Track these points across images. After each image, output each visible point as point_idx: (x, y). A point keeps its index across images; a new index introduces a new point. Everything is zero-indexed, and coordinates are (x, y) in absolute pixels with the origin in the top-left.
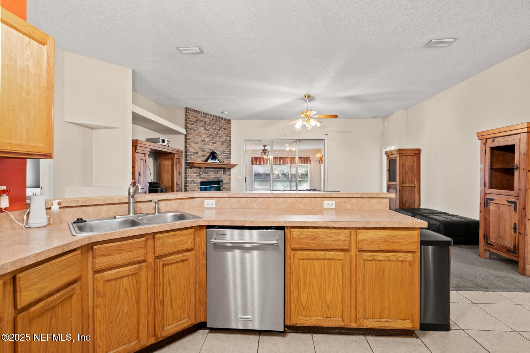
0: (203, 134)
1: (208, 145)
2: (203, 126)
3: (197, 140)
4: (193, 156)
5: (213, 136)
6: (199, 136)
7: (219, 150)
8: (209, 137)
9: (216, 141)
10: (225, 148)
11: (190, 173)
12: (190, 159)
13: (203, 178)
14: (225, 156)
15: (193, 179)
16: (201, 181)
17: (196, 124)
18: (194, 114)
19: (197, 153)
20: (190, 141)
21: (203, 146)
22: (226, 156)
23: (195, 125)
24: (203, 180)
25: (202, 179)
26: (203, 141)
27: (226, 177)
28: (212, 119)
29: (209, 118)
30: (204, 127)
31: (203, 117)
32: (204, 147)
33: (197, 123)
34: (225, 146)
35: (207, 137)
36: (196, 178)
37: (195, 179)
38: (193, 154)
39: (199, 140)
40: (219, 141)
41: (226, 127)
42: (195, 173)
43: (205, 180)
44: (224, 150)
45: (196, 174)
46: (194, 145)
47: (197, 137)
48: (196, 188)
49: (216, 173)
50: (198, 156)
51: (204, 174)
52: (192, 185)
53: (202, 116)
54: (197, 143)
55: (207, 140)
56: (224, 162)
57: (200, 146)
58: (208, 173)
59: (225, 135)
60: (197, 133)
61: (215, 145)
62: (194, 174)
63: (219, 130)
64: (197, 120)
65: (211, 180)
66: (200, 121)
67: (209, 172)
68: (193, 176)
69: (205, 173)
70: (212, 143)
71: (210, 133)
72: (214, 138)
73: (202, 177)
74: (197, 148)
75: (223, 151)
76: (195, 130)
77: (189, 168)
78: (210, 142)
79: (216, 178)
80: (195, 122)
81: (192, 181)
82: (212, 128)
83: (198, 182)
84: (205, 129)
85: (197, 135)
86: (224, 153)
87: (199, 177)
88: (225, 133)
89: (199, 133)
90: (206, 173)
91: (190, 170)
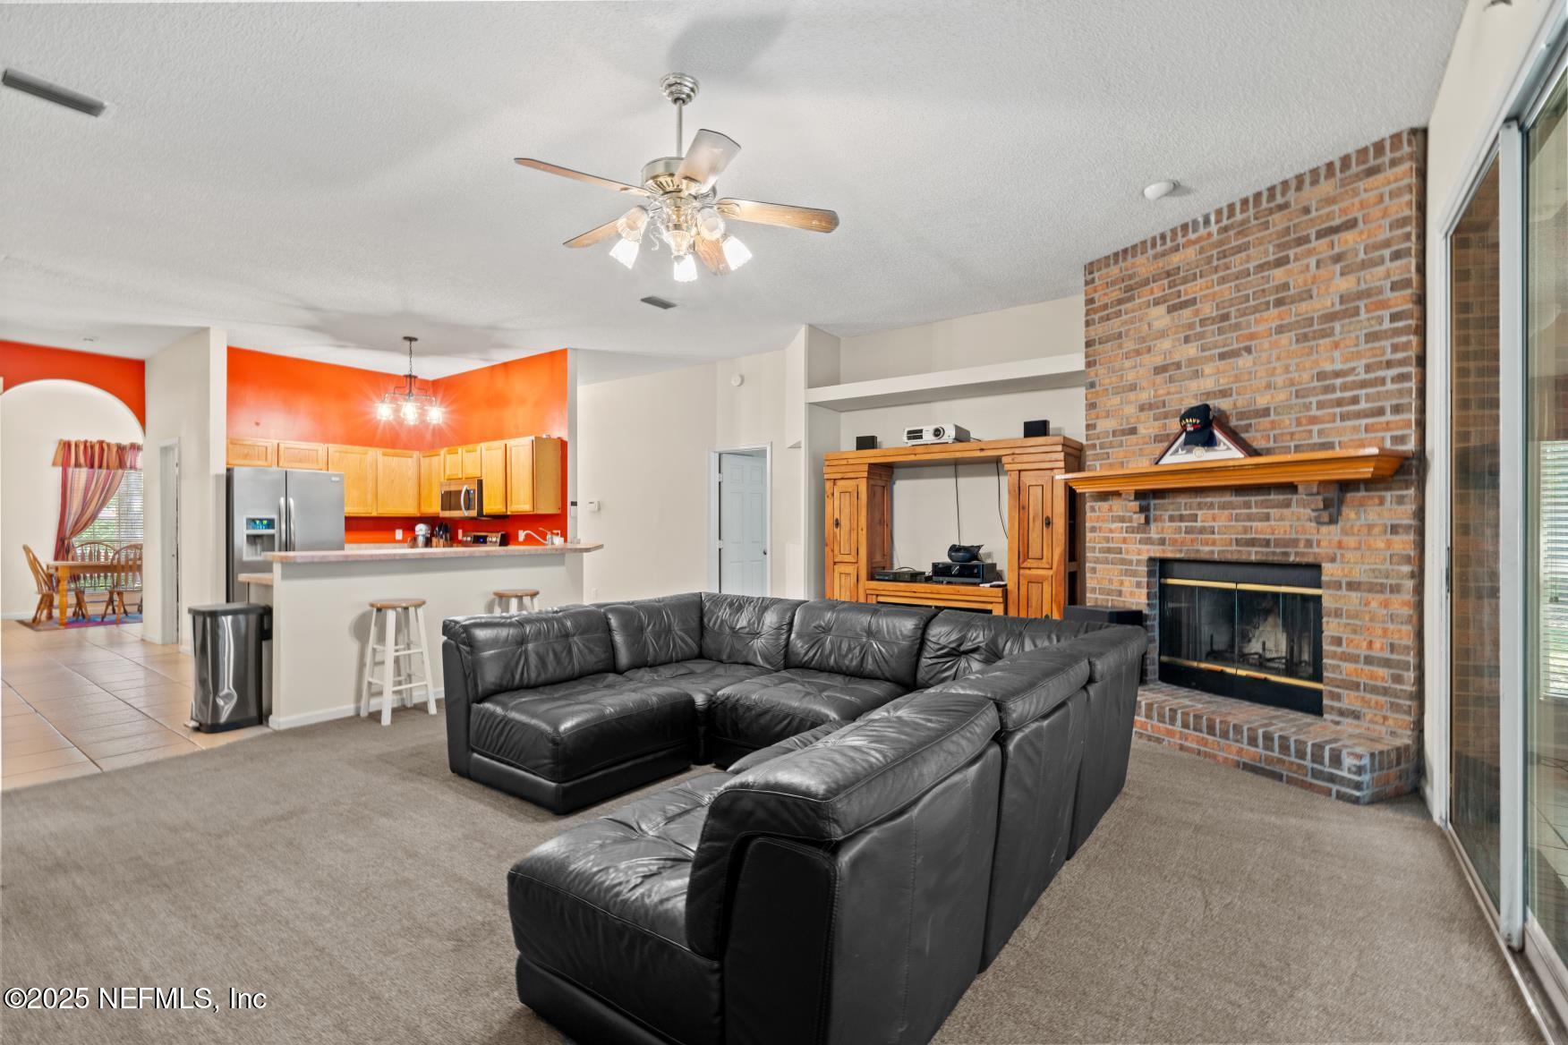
0: (1162, 334)
1: (1197, 375)
2: (1157, 303)
3: (1130, 377)
4: (1110, 450)
5: (1225, 317)
6: (1138, 353)
7: (1279, 380)
8: (1201, 336)
9: (1252, 337)
10: (1337, 354)
11: (1099, 517)
12: (1098, 464)
13: (1162, 542)
14: (1339, 403)
15: (1112, 545)
16: (1152, 555)
17: (1123, 307)
18: (1114, 271)
19: (1133, 431)
20: (1097, 392)
21: (1161, 392)
22: (1355, 400)
23: (1119, 314)
24: (1164, 551)
25: (1156, 547)
26: (1159, 370)
27: (1351, 541)
28: (1225, 229)
29: (1194, 242)
30: (1165, 302)
31: (1164, 254)
32: (1169, 393)
33: (1131, 299)
34: (1336, 345)
35: (1187, 340)
36: (1124, 541)
37: (1123, 546)
38: (1111, 438)
39: (1142, 371)
40: (1281, 330)
41: (1343, 211)
42: (1122, 520)
43: (1172, 551)
44: (1328, 367)
45: (1125, 525)
46: (1116, 400)
47: (1128, 364)
48: (1126, 584)
49: (1250, 518)
50: (1137, 444)
51: (1168, 524)
52: (1110, 566)
53: (1155, 257)
54: (1133, 388)
55: (1192, 350)
56: (1330, 446)
57: (1144, 396)
58: (1194, 518)
59: (1338, 267)
60: (1129, 345)
61: (1244, 362)
62: (1113, 522)
63: (1281, 262)
64: (1129, 289)
65: (1212, 552)
66: (1146, 282)
67: (1200, 513)
68: (1111, 531)
69: (1172, 519)
70: (1222, 356)
71: (1208, 310)
72: (1237, 326)
73: (1154, 535)
74: (1130, 410)
75: (1321, 376)
76: (1120, 335)
77: (1095, 501)
78: (1211, 359)
79: (1252, 543)
80: (1120, 302)
81: (1109, 550)
82: (1223, 280)
83: (1135, 558)
84: (1171, 310)
85: (1127, 356)
86: (1329, 389)
87: (1139, 536)
88: (1338, 258)
89: (1143, 340)
90: (1181, 518)
91: (1097, 508)
